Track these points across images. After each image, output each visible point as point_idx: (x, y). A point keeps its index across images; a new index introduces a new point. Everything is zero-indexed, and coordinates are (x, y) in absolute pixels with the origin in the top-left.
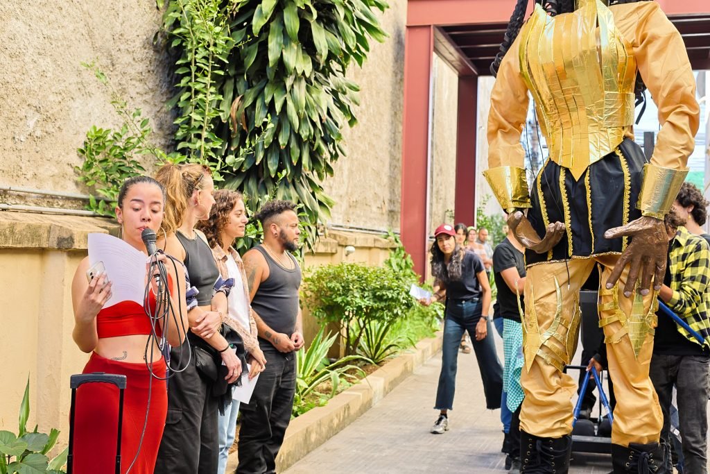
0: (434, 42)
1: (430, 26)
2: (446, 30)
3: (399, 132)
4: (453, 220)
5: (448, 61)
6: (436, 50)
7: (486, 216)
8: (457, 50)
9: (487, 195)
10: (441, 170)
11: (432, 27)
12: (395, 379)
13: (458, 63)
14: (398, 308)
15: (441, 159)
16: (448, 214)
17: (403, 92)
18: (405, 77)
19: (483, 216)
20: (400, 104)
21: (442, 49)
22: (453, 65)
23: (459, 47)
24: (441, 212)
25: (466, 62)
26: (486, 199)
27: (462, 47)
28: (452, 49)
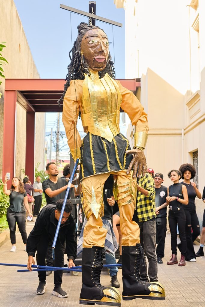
0: (17, 97)
1: (15, 90)
2: (22, 92)
3: (2, 135)
4: (25, 173)
5: (23, 105)
6: (18, 101)
7: (38, 171)
8: (26, 101)
9: (39, 162)
10: (19, 152)
11: (16, 91)
12: (3, 242)
13: (27, 106)
14: (4, 211)
15: (19, 147)
16: (22, 170)
17: (3, 118)
18: (4, 112)
19: (37, 171)
20: (2, 123)
21: (20, 100)
22: (24, 107)
23: (27, 100)
24: (19, 170)
25: (30, 106)
26: (38, 164)
27: (29, 100)
28: (24, 101)
